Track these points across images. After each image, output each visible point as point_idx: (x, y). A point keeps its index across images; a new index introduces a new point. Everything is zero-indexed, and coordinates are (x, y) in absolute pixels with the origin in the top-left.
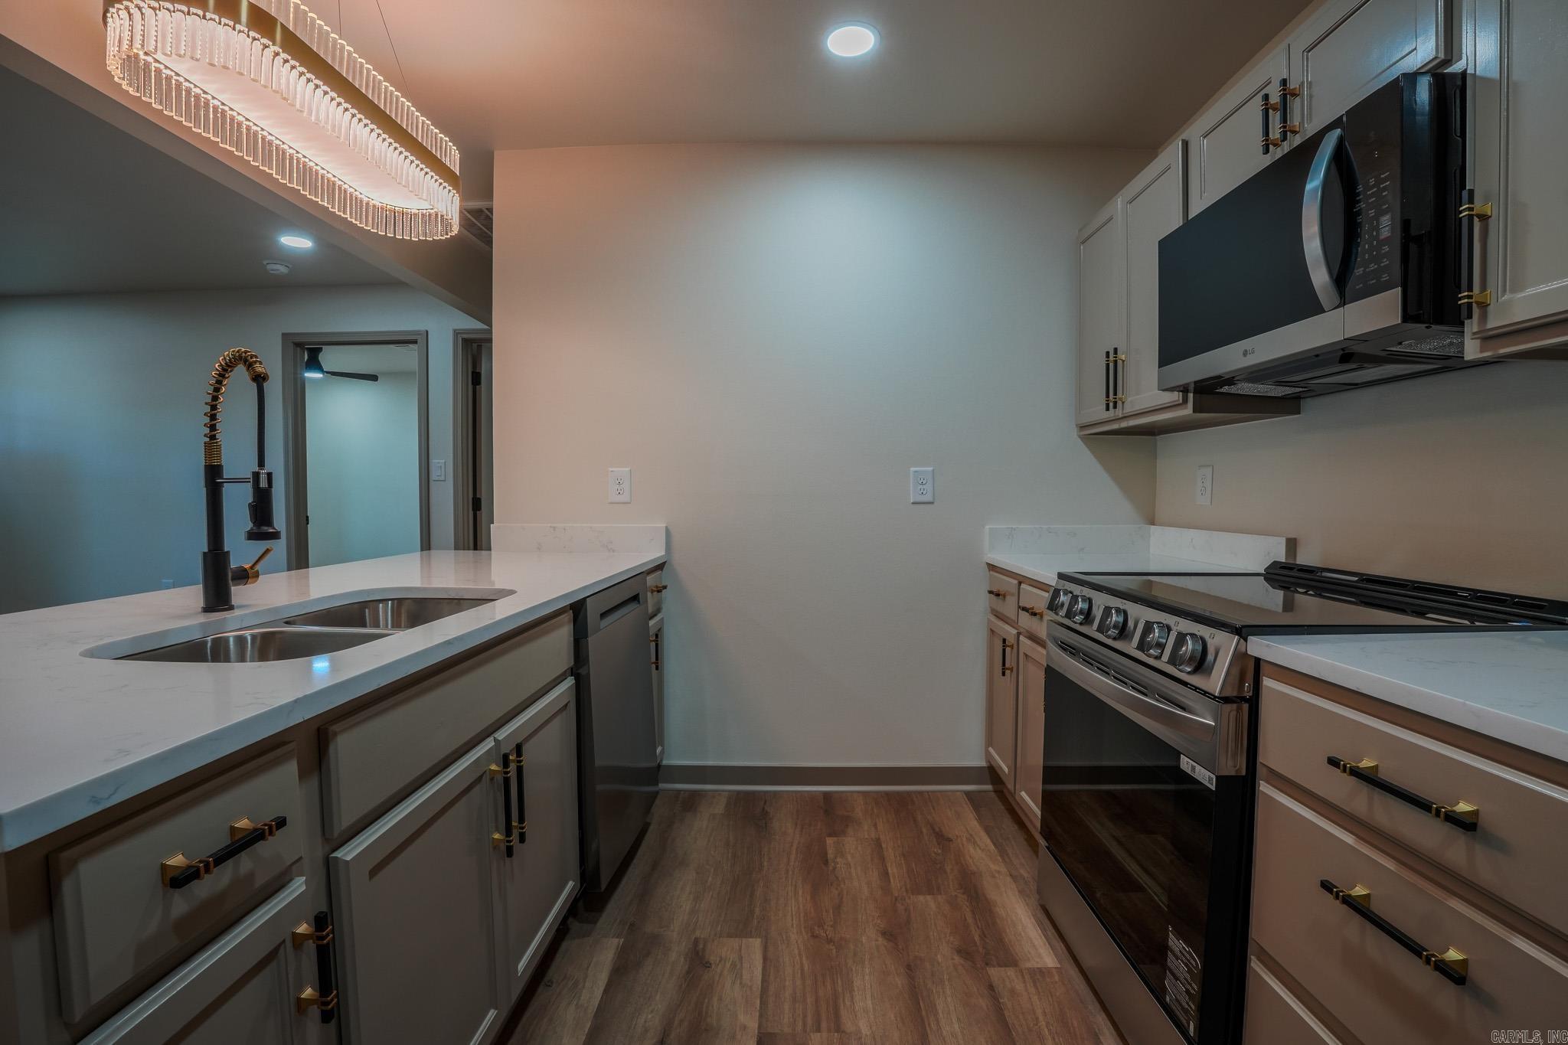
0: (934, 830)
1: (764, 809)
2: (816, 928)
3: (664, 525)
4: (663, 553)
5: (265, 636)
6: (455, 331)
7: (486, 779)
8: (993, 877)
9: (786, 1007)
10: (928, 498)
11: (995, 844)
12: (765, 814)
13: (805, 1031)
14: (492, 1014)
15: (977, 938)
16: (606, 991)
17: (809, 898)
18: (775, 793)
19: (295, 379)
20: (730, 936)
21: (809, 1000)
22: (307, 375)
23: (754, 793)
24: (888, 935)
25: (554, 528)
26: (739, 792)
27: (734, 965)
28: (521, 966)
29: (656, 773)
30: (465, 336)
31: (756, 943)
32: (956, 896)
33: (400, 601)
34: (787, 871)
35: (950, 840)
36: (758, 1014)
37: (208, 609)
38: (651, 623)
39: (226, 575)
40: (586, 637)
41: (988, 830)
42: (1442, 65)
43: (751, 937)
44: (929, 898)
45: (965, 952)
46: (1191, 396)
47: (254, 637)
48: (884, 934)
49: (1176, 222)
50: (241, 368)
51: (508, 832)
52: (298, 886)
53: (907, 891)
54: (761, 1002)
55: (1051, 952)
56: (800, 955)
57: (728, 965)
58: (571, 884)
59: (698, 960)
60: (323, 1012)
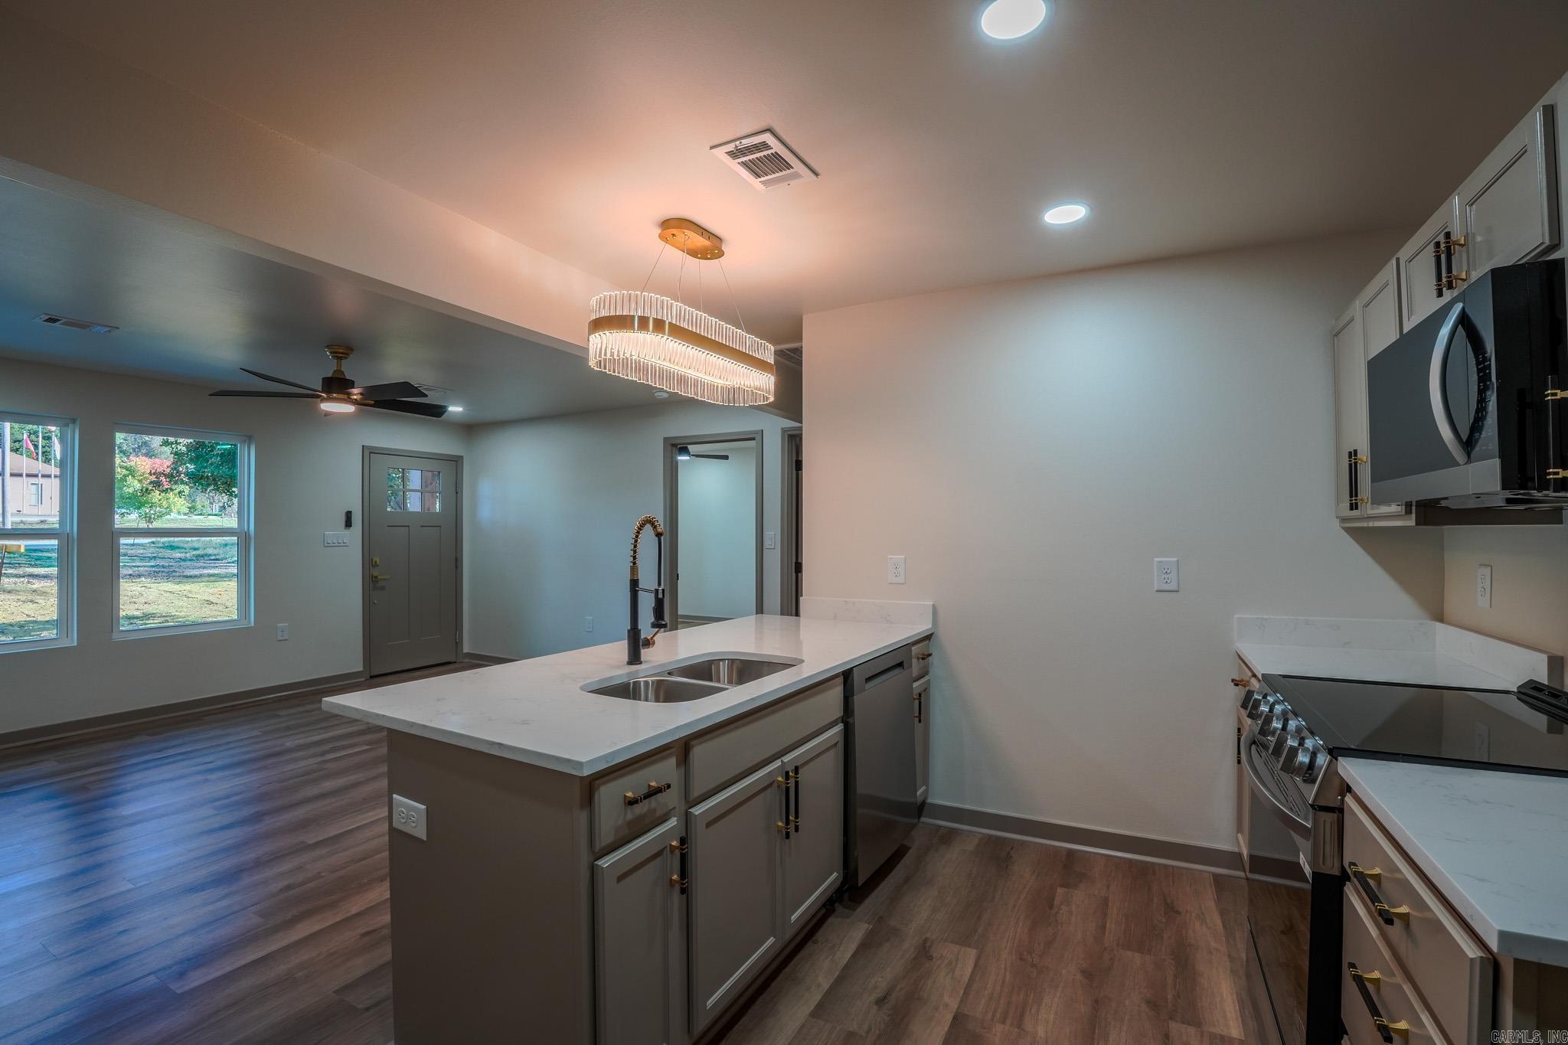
0: (1165, 901)
1: (1009, 853)
2: (1025, 953)
3: (932, 603)
4: (930, 626)
5: (659, 682)
6: (782, 429)
7: (775, 785)
8: (1211, 953)
9: (983, 1001)
10: (1173, 586)
11: (1224, 927)
12: (1009, 857)
13: (992, 1020)
14: (771, 940)
15: (1170, 997)
16: (853, 956)
17: (1026, 930)
18: (1023, 843)
19: (672, 462)
20: (952, 942)
21: (1002, 1002)
22: (679, 458)
23: (1005, 839)
24: (1088, 974)
25: (846, 602)
26: (991, 836)
27: (950, 963)
28: (794, 918)
29: (921, 808)
30: (789, 433)
31: (972, 953)
32: (1164, 959)
33: (733, 661)
34: (1015, 906)
35: (1179, 913)
36: (959, 999)
37: (630, 663)
38: (915, 685)
39: (639, 642)
40: (853, 695)
41: (1223, 913)
42: (1545, 253)
43: (970, 947)
44: (1137, 955)
45: (1153, 1004)
46: (1414, 508)
47: (653, 682)
48: (1083, 972)
49: (1393, 336)
50: (648, 526)
51: (788, 822)
52: (673, 822)
53: (1118, 945)
54: (964, 993)
55: (1241, 1026)
56: (1005, 969)
57: (946, 962)
58: (835, 875)
59: (924, 952)
60: (681, 888)
